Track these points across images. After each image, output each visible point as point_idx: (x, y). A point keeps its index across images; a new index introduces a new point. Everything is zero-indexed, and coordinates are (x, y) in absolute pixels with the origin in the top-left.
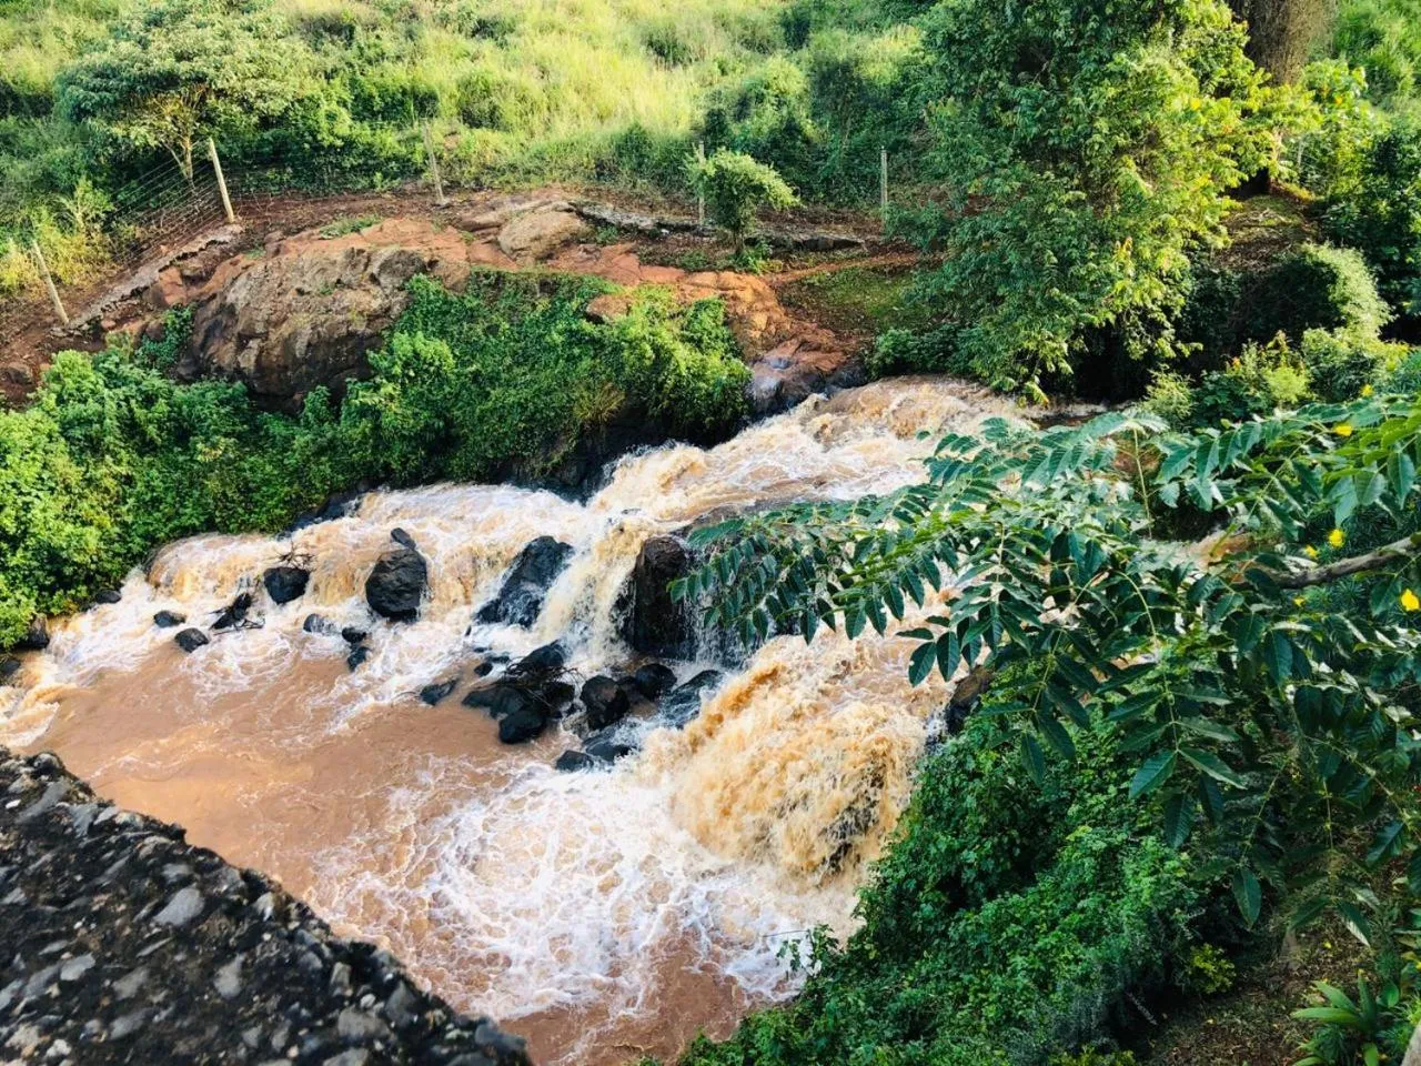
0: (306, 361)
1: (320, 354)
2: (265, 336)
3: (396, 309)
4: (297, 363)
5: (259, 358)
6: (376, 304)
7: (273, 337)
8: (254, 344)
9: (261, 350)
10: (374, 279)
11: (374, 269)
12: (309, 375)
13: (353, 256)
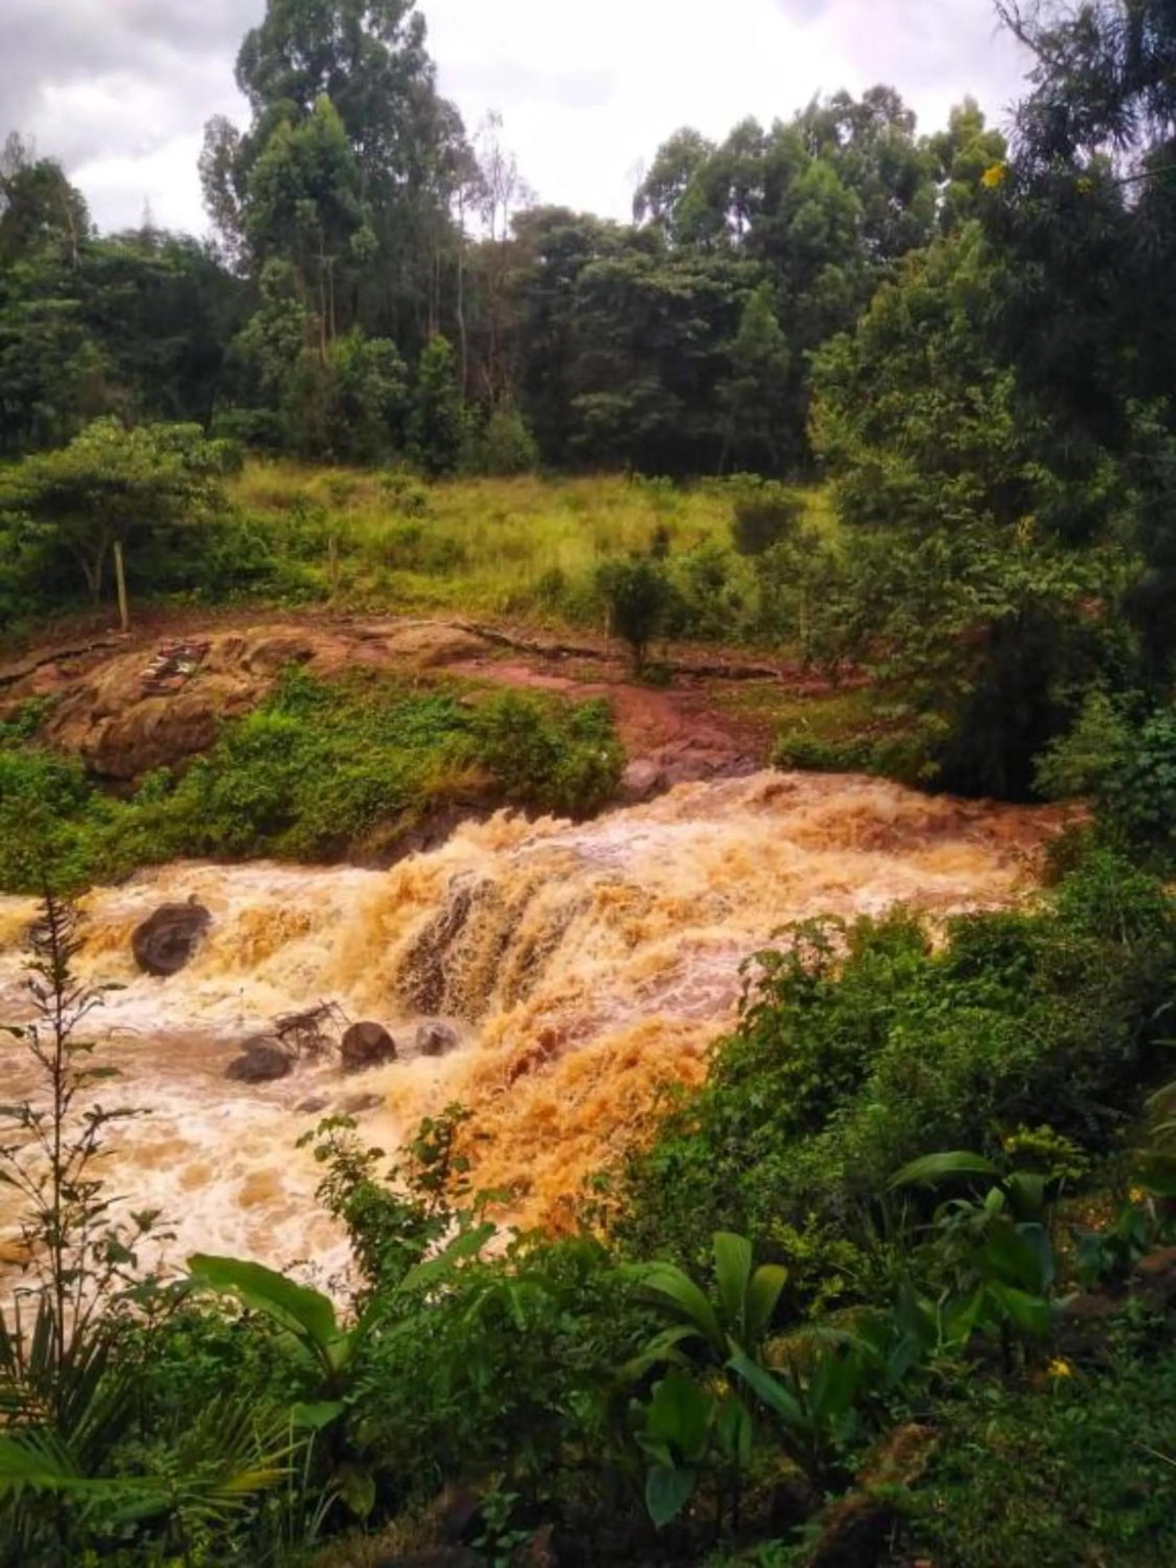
0: (154, 739)
1: (170, 732)
2: (117, 714)
3: (261, 694)
4: (144, 741)
5: (106, 735)
6: (240, 688)
7: (126, 714)
8: (104, 721)
9: (111, 727)
10: (246, 666)
11: (247, 657)
12: (154, 755)
13: (231, 645)
